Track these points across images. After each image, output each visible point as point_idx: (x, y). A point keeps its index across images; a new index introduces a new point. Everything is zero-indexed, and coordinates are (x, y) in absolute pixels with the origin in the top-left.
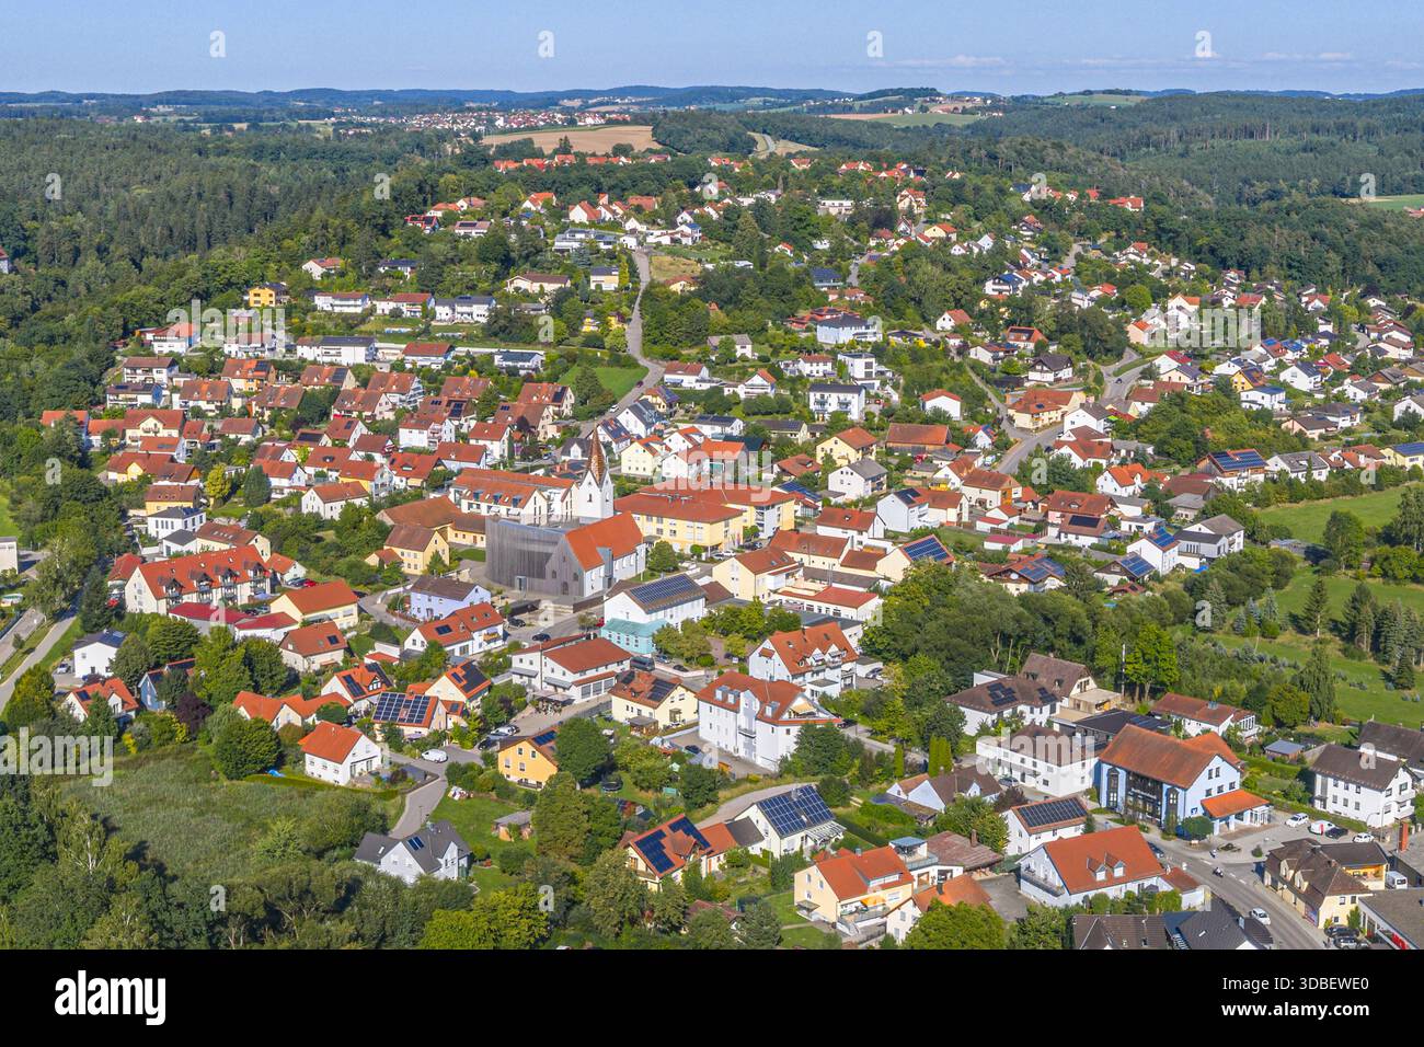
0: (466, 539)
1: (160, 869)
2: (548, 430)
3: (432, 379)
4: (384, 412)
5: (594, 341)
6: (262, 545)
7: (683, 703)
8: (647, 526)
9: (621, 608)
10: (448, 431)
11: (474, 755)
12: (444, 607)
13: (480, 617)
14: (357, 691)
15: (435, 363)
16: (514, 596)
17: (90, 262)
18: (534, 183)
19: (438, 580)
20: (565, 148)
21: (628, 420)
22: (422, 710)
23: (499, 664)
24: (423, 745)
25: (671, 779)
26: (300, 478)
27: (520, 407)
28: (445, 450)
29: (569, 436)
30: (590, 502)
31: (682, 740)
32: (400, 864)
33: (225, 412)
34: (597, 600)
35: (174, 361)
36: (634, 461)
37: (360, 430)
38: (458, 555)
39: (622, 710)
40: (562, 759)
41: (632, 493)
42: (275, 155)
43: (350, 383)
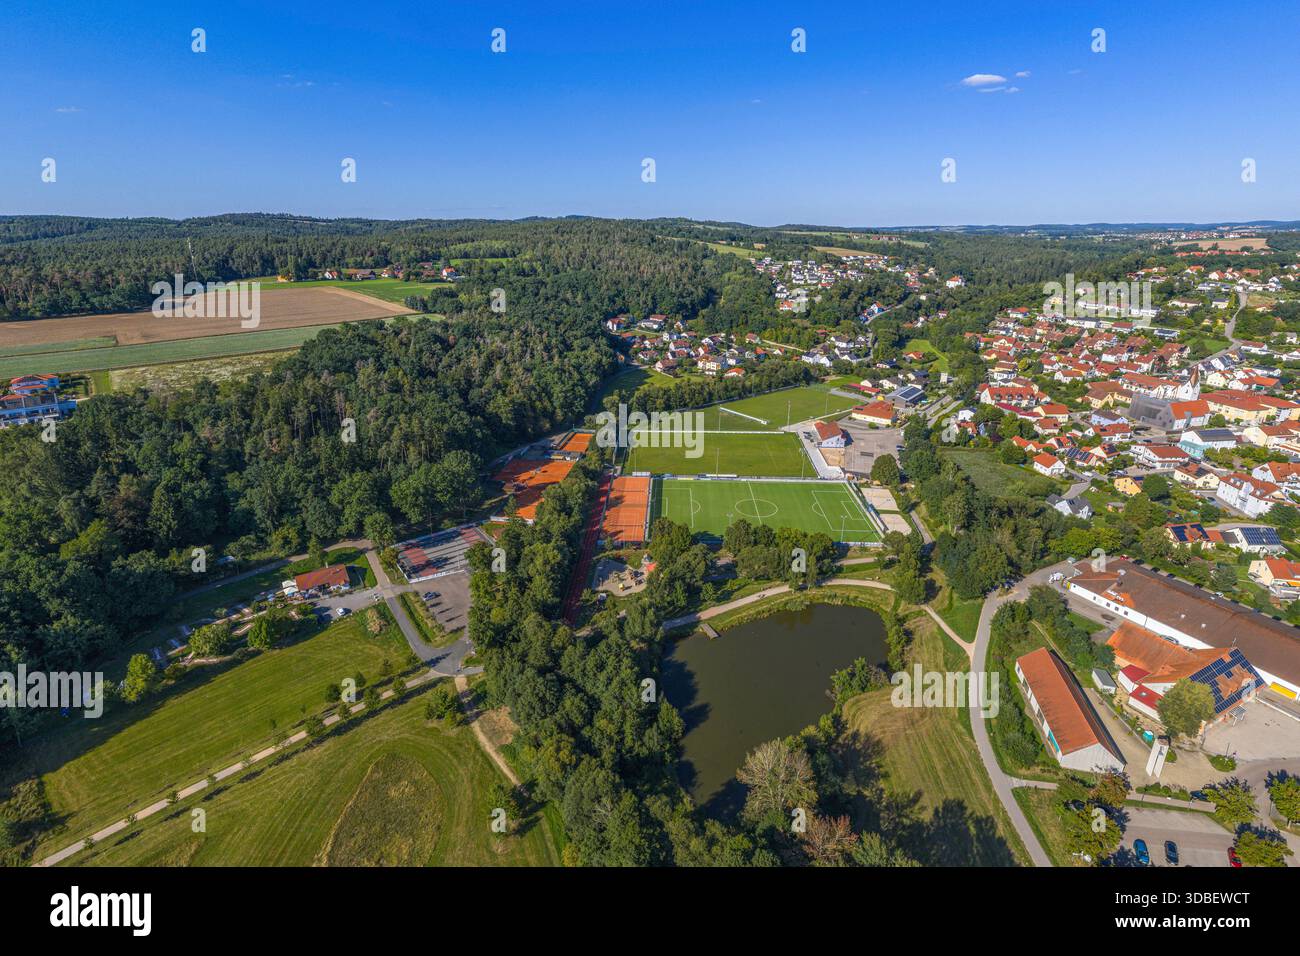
0: (1122, 399)
1: (973, 486)
2: (1173, 362)
3: (1122, 337)
4: (1098, 347)
5: (1208, 329)
6: (1035, 388)
7: (1213, 481)
8: (1213, 406)
9: (1189, 437)
10: (1125, 357)
11: (1105, 478)
12: (1105, 422)
13: (1123, 428)
14: (1061, 444)
15: (1126, 331)
16: (1138, 424)
17: (994, 284)
18: (1194, 262)
19: (1106, 412)
20: (1215, 247)
21: (1217, 363)
22: (1086, 457)
23: (1126, 447)
24: (1084, 469)
25: (1197, 508)
26: (1056, 367)
27: (1162, 352)
28: (1122, 364)
29: (1183, 365)
30: (1187, 393)
31: (1206, 495)
32: (1063, 507)
33: (1032, 340)
34: (1179, 432)
35: (1017, 321)
36: (1215, 380)
37: (1086, 352)
38: (1117, 404)
39: (1179, 476)
40: (1145, 489)
41: (1207, 392)
42: (1075, 249)
43: (1086, 335)
